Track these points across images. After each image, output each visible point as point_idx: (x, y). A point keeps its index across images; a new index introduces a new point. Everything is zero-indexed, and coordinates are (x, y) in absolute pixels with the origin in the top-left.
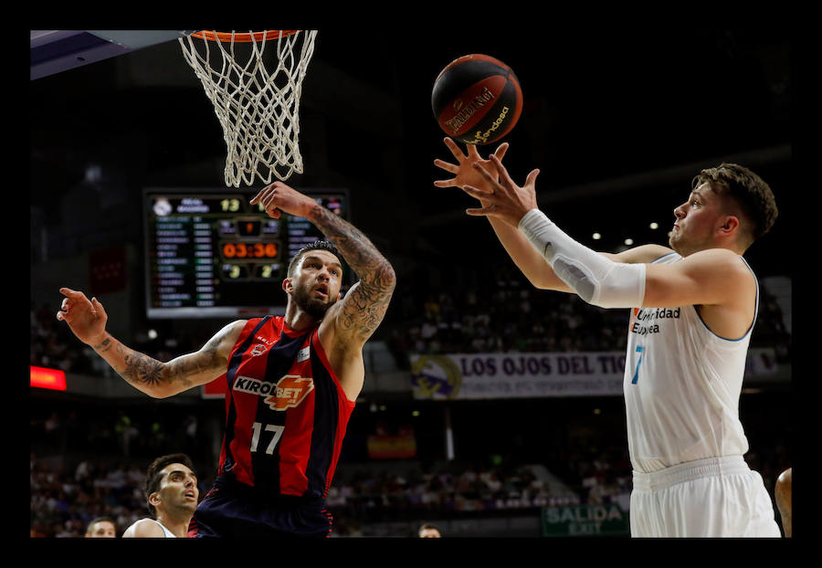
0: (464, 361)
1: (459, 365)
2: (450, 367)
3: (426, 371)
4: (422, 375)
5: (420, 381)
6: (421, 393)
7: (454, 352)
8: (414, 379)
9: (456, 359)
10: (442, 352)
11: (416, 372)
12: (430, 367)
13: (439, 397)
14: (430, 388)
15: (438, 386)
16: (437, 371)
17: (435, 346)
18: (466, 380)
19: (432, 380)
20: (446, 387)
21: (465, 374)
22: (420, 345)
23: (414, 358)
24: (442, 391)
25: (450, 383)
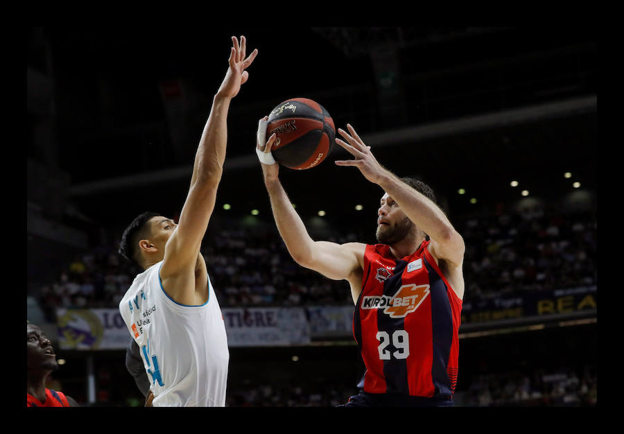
0: (106, 316)
1: (102, 319)
2: (93, 320)
3: (72, 324)
4: (67, 328)
5: (66, 333)
6: (67, 344)
7: (97, 307)
8: (60, 332)
9: (99, 313)
10: (86, 307)
11: (62, 325)
12: (75, 320)
13: (83, 347)
14: (74, 339)
15: (82, 337)
16: (82, 324)
17: (82, 301)
18: (107, 332)
19: (77, 332)
20: (89, 339)
21: (107, 326)
22: (66, 301)
23: (61, 313)
24: (85, 342)
25: (94, 334)
